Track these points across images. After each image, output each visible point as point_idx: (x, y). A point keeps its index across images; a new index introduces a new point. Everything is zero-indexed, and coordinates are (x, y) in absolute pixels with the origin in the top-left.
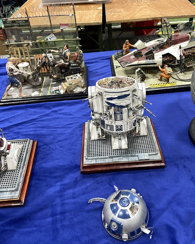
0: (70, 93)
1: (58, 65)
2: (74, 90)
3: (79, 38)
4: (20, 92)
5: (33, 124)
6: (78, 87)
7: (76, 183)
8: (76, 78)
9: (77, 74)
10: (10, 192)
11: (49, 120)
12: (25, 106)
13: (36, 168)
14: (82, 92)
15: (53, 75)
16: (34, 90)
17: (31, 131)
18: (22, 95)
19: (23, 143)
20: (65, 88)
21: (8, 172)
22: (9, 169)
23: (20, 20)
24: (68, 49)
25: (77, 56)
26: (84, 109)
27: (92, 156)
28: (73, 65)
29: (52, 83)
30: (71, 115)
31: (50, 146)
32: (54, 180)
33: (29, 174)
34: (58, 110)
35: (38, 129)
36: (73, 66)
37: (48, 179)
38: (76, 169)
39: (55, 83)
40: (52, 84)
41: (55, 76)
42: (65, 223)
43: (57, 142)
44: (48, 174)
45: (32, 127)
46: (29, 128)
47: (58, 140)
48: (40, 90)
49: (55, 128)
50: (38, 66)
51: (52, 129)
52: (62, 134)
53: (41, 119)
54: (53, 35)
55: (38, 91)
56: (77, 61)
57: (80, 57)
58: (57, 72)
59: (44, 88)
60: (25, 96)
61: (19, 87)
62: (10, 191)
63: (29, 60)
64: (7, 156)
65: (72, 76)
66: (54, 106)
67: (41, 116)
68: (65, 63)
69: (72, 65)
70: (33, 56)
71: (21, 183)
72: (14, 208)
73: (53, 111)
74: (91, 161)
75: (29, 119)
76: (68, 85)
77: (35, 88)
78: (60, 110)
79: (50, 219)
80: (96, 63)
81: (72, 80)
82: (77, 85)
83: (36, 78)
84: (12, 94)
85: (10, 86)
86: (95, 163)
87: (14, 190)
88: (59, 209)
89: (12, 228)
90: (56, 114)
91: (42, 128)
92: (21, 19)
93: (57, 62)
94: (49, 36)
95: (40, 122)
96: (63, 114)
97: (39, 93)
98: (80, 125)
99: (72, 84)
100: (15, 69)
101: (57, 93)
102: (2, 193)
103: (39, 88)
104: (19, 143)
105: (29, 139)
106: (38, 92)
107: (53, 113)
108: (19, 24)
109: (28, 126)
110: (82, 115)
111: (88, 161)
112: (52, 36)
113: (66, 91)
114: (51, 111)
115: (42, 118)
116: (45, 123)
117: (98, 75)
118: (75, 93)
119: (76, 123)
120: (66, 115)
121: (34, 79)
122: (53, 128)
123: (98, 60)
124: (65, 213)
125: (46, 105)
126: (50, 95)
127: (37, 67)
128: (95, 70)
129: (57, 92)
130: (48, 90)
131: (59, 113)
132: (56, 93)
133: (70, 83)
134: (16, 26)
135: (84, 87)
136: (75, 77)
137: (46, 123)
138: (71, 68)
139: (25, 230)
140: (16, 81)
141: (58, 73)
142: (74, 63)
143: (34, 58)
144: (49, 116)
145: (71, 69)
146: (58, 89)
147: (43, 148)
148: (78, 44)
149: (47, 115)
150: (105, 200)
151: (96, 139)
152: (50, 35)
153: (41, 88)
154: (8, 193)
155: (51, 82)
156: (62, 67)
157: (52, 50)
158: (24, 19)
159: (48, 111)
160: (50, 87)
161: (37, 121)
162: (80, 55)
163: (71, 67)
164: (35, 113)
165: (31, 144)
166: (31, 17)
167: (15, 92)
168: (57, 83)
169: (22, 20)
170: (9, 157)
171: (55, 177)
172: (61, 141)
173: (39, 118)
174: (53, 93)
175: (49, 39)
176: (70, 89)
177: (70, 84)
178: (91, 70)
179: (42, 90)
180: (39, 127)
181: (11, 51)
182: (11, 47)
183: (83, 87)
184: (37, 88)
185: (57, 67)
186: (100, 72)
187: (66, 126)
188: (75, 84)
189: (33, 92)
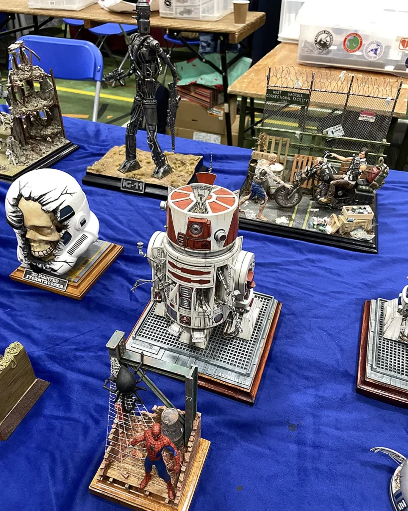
0: (343, 236)
1: (338, 182)
2: (352, 233)
3: (387, 141)
4: (260, 211)
5: (273, 272)
6: (360, 230)
7: (342, 403)
8: (363, 213)
9: (365, 206)
10: (237, 374)
11: (300, 273)
12: (262, 237)
13: (276, 349)
14: (367, 240)
15: (319, 197)
16: (281, 212)
17: (269, 282)
18: (262, 217)
19: (263, 300)
20: (339, 224)
21: (237, 340)
22: (241, 335)
23: (295, 93)
24: (365, 159)
25: (377, 174)
26: (365, 272)
27: (383, 368)
28: (364, 187)
29: (312, 209)
30: (339, 275)
31: (300, 319)
32: (303, 381)
33: (267, 355)
34: (317, 261)
35: (281, 283)
36: (362, 190)
37: (293, 375)
38: (344, 378)
39: (318, 210)
40: (310, 211)
41: (323, 199)
42: (320, 466)
43: (313, 317)
44: (295, 369)
45: (271, 277)
46: (267, 276)
47: (315, 315)
48: (291, 216)
49: (310, 290)
50: (304, 175)
51: (306, 292)
52: (323, 306)
53: (287, 267)
54: (341, 127)
55: (286, 216)
56: (374, 182)
57: (380, 176)
58: (330, 193)
59: (298, 215)
60: (265, 219)
61: (263, 203)
62: (237, 372)
63: (284, 160)
64: (244, 315)
65: (355, 207)
66: (311, 251)
67: (287, 261)
68: (349, 182)
69: (361, 186)
70: (294, 156)
71: (255, 366)
72: (237, 402)
73: (308, 260)
74: (382, 377)
75: (268, 261)
76: (346, 222)
77: (283, 210)
78: (320, 261)
79: (293, 447)
80: (394, 191)
81: (355, 214)
82: (360, 224)
83: (291, 195)
84: (245, 211)
85: (248, 197)
86: (388, 382)
87: (245, 373)
88: (310, 437)
89: (232, 434)
90: (312, 266)
91: (287, 282)
92: (299, 91)
93: (335, 176)
94: (333, 127)
95: (284, 272)
96: (325, 269)
97: (288, 222)
98: (356, 299)
99: (352, 221)
100: (270, 173)
101: (320, 230)
102: (225, 370)
103: (288, 212)
104: (260, 299)
105: (273, 297)
106: (287, 219)
107: (309, 263)
108: (292, 98)
109: (265, 272)
110: (361, 283)
111: (375, 375)
112: (338, 128)
113: (337, 232)
114: (304, 257)
115: (287, 265)
116: (293, 275)
117: (396, 216)
118: (353, 238)
119: (349, 294)
120: (331, 273)
121: (287, 196)
122: (306, 289)
123: (397, 186)
124: (321, 447)
125: (297, 246)
126: (307, 229)
127: (302, 177)
128: (390, 204)
129: (321, 228)
130: (304, 220)
131: (317, 267)
132: (317, 228)
133: (351, 219)
134: (286, 100)
135: (372, 232)
136: (361, 211)
137: (293, 277)
138: (357, 192)
139: (252, 446)
140: (262, 192)
141: (331, 195)
142: (366, 186)
143: (294, 159)
144: (301, 266)
145: (357, 194)
146: (323, 223)
147: (289, 319)
148: (381, 153)
149: (297, 263)
150: (404, 459)
151: (394, 339)
152: (335, 127)
153: (293, 212)
154: (234, 374)
155: (310, 207)
156: (340, 186)
157: (334, 153)
158: (303, 92)
159: (299, 257)
160: (307, 216)
161: (281, 269)
162: (383, 174)
163: (358, 190)
164: (277, 254)
165: (275, 306)
166: (316, 91)
167: (250, 209)
168: (319, 211)
169: (299, 93)
170: (247, 317)
171: (307, 378)
172: (320, 318)
173: (284, 264)
174: (313, 228)
175: (330, 133)
176: (346, 229)
177: (350, 221)
178: (381, 203)
179: (294, 216)
180: (283, 281)
181: (262, 140)
182: (263, 134)
183: (368, 232)
184: (286, 211)
185: (334, 185)
186: (401, 210)
187: (331, 294)
188: (359, 223)
189: (279, 216)
